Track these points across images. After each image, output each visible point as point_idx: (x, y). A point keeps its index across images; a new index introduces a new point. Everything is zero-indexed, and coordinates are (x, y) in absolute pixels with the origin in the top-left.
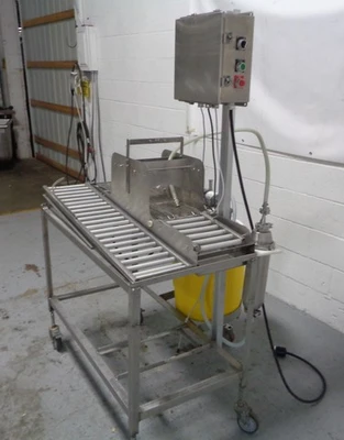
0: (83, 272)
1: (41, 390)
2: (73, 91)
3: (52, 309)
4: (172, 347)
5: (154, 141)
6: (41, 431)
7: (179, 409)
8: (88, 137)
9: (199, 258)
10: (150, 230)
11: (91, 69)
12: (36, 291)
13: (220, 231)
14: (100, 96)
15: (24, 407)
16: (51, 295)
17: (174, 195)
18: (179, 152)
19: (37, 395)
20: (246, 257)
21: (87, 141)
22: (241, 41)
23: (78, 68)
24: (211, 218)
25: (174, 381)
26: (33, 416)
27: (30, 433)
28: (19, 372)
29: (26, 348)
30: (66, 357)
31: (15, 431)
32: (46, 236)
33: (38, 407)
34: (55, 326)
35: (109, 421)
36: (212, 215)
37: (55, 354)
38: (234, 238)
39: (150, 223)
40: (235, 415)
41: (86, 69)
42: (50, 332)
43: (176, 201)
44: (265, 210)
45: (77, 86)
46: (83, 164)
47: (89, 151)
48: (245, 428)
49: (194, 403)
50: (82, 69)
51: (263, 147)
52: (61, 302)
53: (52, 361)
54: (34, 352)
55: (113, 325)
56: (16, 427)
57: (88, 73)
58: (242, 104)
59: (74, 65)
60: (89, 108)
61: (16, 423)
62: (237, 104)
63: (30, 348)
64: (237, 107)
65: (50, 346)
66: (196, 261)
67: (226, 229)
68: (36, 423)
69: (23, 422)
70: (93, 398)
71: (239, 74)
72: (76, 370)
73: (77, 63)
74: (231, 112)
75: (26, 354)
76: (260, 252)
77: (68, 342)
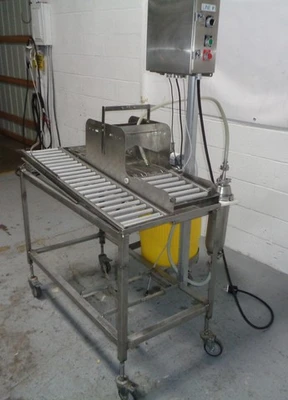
0: (49, 229)
1: (28, 332)
2: (28, 64)
3: (31, 262)
4: (138, 290)
5: (126, 108)
6: (35, 366)
7: (152, 341)
8: (43, 106)
9: (176, 208)
10: (126, 186)
11: (46, 43)
12: (8, 248)
13: (188, 186)
14: (55, 69)
15: (15, 348)
16: (29, 249)
17: (144, 156)
18: (146, 118)
19: (25, 336)
20: (212, 207)
21: (41, 111)
22: (209, 19)
23: (33, 42)
24: (179, 175)
25: (145, 319)
26: (24, 355)
27: (24, 369)
28: (5, 319)
29: (7, 298)
30: (46, 304)
31: (11, 368)
32: (24, 196)
33: (28, 347)
34: (34, 277)
35: (93, 355)
36: (179, 173)
37: (36, 302)
38: (201, 191)
39: (127, 180)
40: (201, 342)
41: (41, 44)
42: (30, 282)
43: (146, 161)
44: (224, 167)
45: (32, 60)
46: (39, 133)
47: (44, 120)
48: (211, 352)
49: (165, 335)
50: (37, 43)
51: (223, 117)
52: (40, 255)
53: (33, 307)
54: (16, 300)
55: (84, 274)
56: (11, 364)
57: (43, 48)
58: (207, 75)
59: (29, 40)
60: (44, 80)
61: (11, 361)
62: (204, 75)
63: (11, 298)
64: (203, 77)
65: (29, 295)
66: (172, 211)
67: (193, 184)
68: (29, 359)
69: (17, 360)
70: (75, 336)
71: (207, 48)
72: (57, 314)
73: (31, 37)
74: (198, 82)
75: (9, 303)
76: (223, 203)
77: (46, 291)
